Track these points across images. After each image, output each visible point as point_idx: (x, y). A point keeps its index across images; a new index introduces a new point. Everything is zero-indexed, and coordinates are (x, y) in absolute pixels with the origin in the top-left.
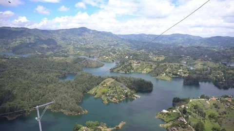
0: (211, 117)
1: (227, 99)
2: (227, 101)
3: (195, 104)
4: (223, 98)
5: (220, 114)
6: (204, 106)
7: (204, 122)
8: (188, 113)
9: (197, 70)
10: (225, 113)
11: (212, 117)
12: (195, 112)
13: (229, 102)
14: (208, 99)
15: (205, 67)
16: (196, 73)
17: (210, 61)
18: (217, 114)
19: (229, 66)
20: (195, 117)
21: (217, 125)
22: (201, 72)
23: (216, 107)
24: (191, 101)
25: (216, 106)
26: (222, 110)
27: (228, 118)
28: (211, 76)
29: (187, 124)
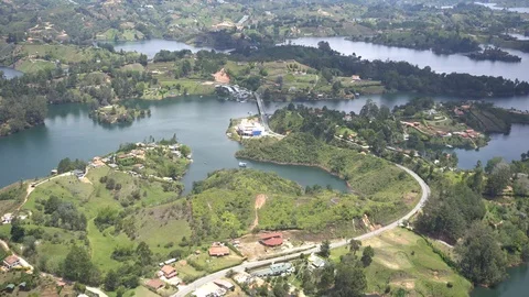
0: (103, 221)
1: (133, 153)
2: (136, 160)
3: (47, 198)
4: (122, 155)
5: (125, 205)
6: (74, 194)
7: (87, 244)
8: (31, 233)
9: (26, 79)
10: (137, 197)
11: (106, 221)
12: (53, 224)
13: (141, 162)
14: (82, 167)
15: (53, 64)
16: (26, 92)
17: (65, 43)
18: (117, 207)
19: (122, 53)
20: (54, 240)
21: (122, 240)
22: (43, 83)
23: (109, 188)
24: (30, 190)
25: (109, 184)
26: (128, 189)
27: (147, 209)
28: (76, 92)
29: (35, 271)
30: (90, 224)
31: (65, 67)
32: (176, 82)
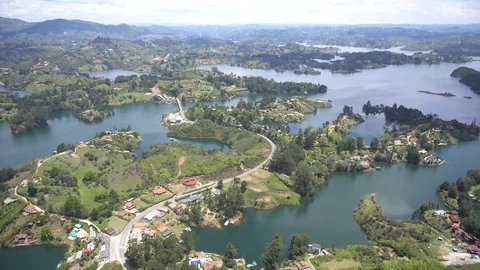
30: (80, 182)
31: (59, 89)
32: (129, 94)
